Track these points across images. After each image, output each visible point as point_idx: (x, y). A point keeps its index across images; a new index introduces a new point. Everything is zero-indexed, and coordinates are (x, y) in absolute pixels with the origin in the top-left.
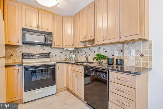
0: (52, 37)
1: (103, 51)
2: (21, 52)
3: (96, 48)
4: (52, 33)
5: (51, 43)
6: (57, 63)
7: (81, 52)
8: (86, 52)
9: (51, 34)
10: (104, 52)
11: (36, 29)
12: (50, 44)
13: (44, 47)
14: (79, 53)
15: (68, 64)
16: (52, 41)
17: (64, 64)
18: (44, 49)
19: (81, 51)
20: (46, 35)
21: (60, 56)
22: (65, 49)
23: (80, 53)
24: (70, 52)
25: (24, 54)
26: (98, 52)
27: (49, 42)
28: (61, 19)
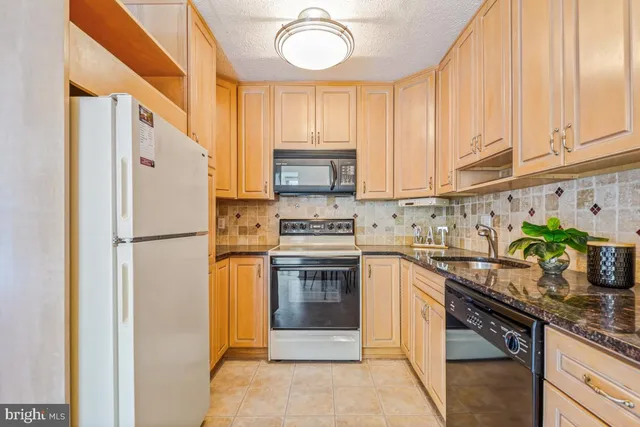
0: (355, 164)
1: (580, 204)
2: (277, 216)
3: (541, 191)
4: (355, 151)
5: (352, 183)
6: (364, 253)
7: (474, 213)
8: (492, 214)
9: (351, 155)
10: (587, 210)
11: (309, 147)
12: (350, 189)
13: (338, 200)
14: (465, 216)
15: (404, 262)
16: (355, 177)
17: (395, 261)
18: (336, 207)
19: (474, 206)
20: (335, 161)
21: (388, 229)
22: (402, 203)
23: (470, 215)
24: (432, 212)
25: (283, 224)
26: (550, 212)
27: (345, 183)
28: (388, 93)
